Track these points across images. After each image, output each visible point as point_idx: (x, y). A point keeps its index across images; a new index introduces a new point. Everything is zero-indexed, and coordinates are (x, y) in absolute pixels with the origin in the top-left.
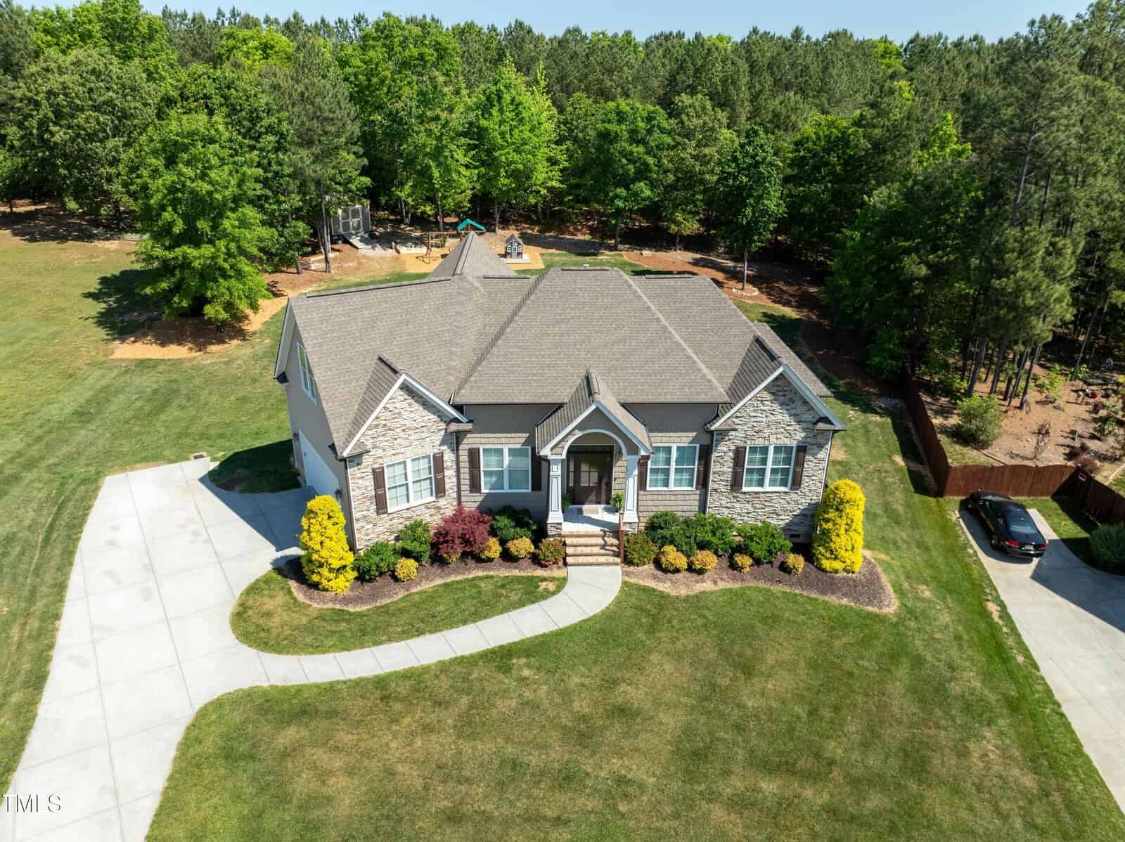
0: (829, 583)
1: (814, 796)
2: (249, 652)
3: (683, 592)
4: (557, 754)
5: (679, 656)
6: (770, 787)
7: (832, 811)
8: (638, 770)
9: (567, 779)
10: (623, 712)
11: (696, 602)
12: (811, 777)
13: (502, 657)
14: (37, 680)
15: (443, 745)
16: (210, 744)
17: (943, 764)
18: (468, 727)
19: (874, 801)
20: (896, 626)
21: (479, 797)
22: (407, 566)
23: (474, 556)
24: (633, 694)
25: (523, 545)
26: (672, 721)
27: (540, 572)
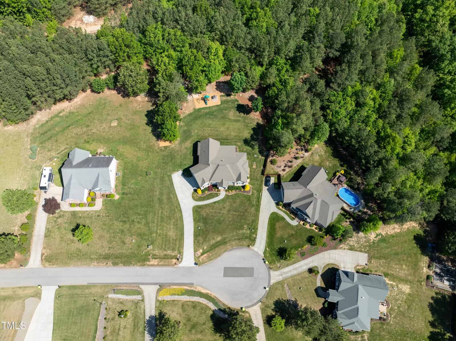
0: (245, 192)
1: (237, 214)
2: (195, 201)
3: (231, 194)
4: (219, 211)
5: (229, 202)
6: (234, 213)
7: (238, 215)
8: (225, 212)
9: (220, 213)
10: (224, 207)
11: (232, 196)
12: (237, 212)
13: (215, 203)
14: (179, 205)
15: (211, 210)
16: (195, 211)
17: (248, 210)
18: (212, 209)
19: (242, 214)
20: (250, 196)
21: (214, 214)
22: (206, 192)
23: (212, 190)
24: (225, 206)
25: (217, 190)
26: (227, 208)
27: (218, 192)
